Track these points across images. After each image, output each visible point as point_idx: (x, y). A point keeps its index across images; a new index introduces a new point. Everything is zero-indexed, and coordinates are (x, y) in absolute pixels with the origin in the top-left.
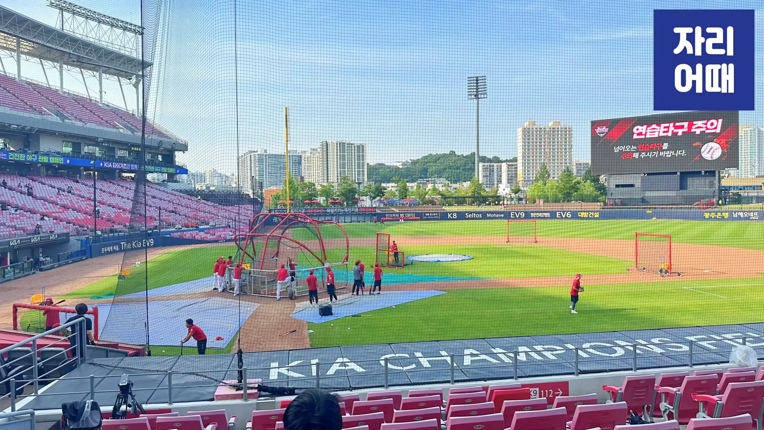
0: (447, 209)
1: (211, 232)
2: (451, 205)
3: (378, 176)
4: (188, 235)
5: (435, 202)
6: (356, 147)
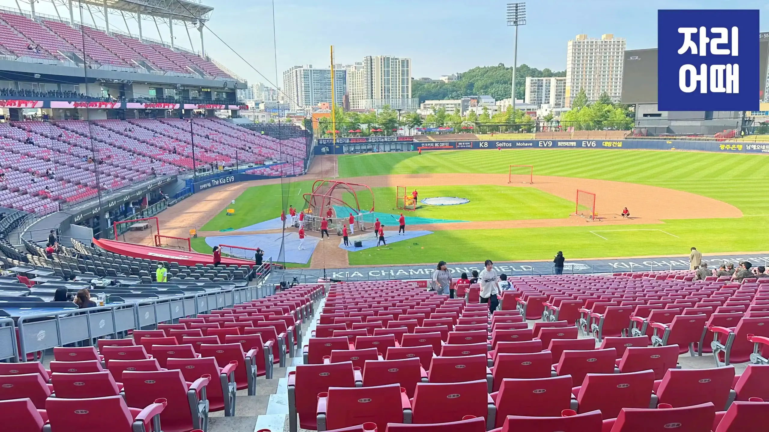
0: (481, 137)
1: (275, 168)
2: (484, 133)
3: (423, 93)
4: (258, 172)
5: (470, 130)
6: (401, 62)
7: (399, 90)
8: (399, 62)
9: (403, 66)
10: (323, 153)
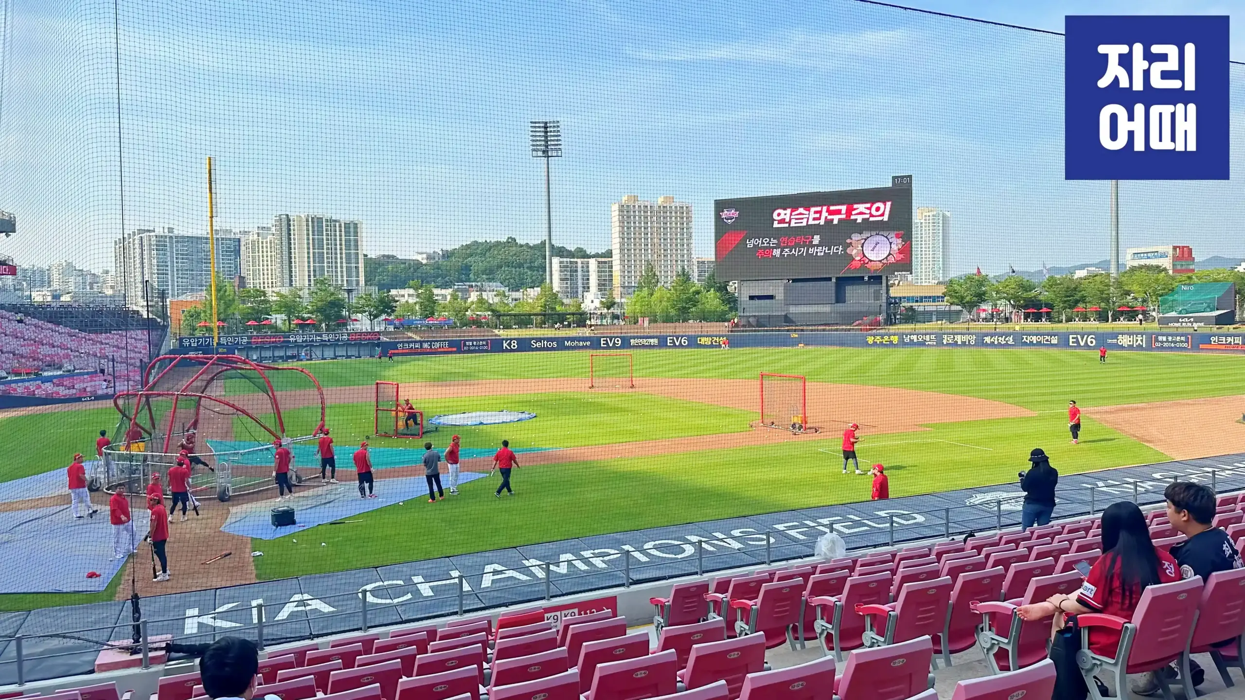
0: (502, 333)
1: (66, 383)
2: (507, 327)
3: (385, 277)
4: (20, 390)
5: (481, 323)
6: (343, 225)
7: (342, 272)
8: (340, 226)
9: (347, 233)
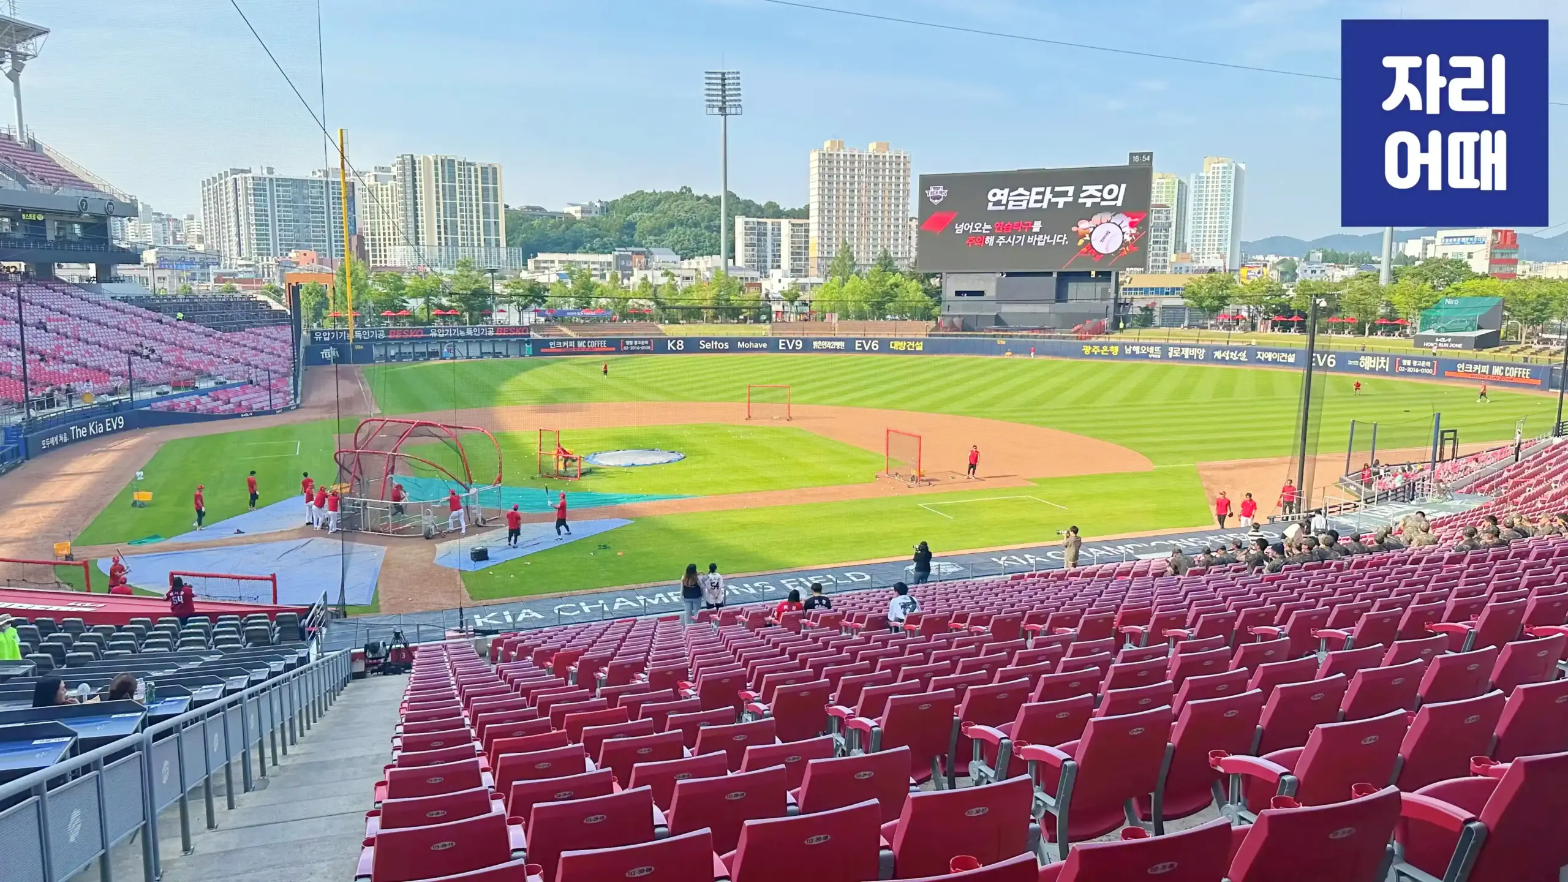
0: (667, 330)
1: (221, 397)
2: (674, 321)
3: (529, 236)
4: (183, 405)
5: (645, 315)
6: (479, 170)
7: (478, 228)
8: (476, 170)
9: (485, 180)
10: (326, 362)
